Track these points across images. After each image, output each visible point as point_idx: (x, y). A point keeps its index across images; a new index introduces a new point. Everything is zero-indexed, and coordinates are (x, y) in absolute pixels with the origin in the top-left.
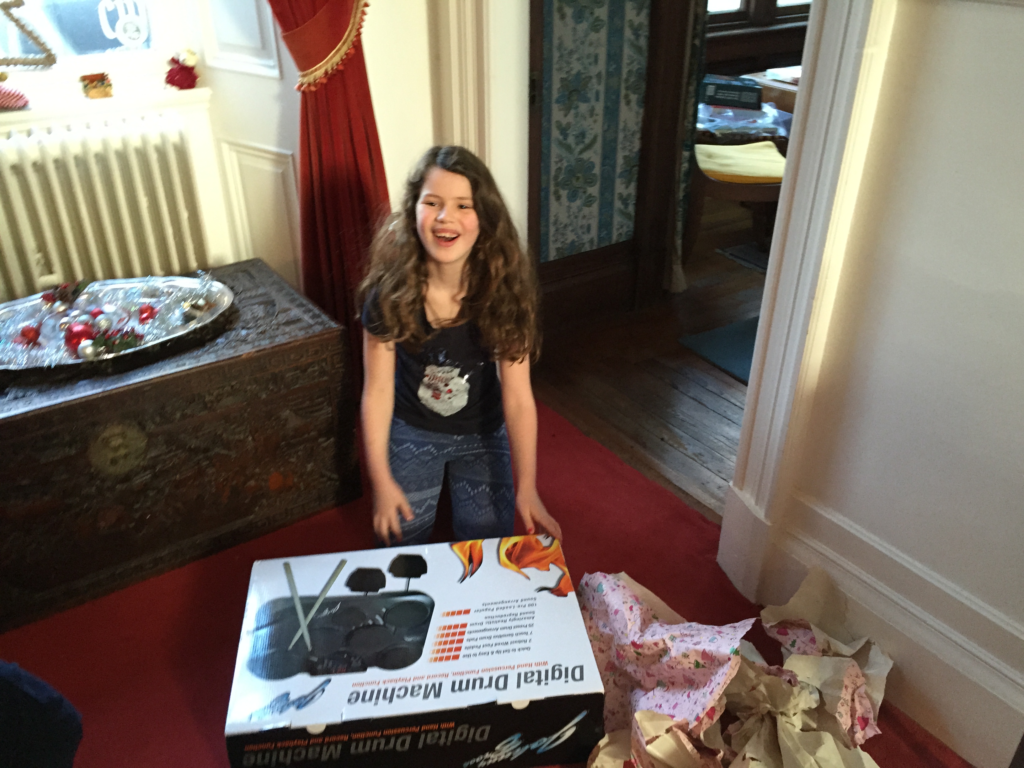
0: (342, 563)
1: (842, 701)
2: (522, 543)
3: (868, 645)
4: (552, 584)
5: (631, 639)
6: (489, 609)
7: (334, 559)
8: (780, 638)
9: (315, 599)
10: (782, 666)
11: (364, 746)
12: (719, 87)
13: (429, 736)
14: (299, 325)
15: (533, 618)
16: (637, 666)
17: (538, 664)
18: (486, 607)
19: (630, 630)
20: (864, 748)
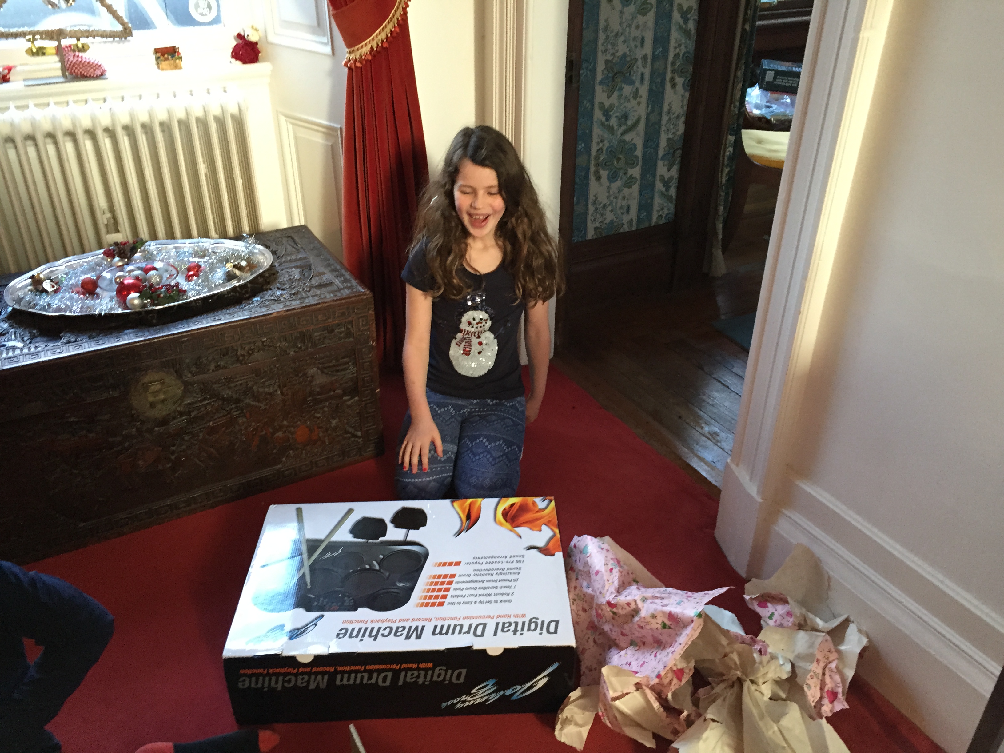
0: (350, 511)
1: (812, 673)
2: (518, 505)
3: (846, 623)
4: (541, 543)
5: (607, 599)
6: (479, 563)
7: (343, 507)
8: (760, 610)
9: (320, 542)
10: (757, 636)
11: (349, 680)
12: (778, 73)
13: (409, 673)
14: (329, 288)
15: (519, 573)
16: (613, 625)
17: (516, 616)
18: (477, 560)
19: (607, 590)
20: (829, 720)
